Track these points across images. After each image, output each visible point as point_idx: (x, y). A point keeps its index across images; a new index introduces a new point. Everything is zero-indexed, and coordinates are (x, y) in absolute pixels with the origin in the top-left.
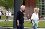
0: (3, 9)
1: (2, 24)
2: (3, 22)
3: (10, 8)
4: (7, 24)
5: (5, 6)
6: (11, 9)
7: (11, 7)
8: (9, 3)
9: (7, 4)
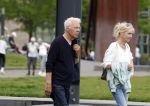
0: (17, 30)
1: (12, 87)
2: (16, 80)
3: (43, 28)
4: (29, 87)
5: (21, 21)
6: (46, 31)
7: (46, 23)
8: (39, 9)
9: (29, 13)
